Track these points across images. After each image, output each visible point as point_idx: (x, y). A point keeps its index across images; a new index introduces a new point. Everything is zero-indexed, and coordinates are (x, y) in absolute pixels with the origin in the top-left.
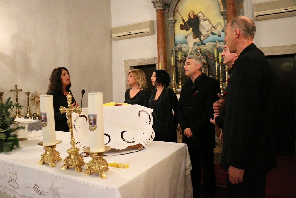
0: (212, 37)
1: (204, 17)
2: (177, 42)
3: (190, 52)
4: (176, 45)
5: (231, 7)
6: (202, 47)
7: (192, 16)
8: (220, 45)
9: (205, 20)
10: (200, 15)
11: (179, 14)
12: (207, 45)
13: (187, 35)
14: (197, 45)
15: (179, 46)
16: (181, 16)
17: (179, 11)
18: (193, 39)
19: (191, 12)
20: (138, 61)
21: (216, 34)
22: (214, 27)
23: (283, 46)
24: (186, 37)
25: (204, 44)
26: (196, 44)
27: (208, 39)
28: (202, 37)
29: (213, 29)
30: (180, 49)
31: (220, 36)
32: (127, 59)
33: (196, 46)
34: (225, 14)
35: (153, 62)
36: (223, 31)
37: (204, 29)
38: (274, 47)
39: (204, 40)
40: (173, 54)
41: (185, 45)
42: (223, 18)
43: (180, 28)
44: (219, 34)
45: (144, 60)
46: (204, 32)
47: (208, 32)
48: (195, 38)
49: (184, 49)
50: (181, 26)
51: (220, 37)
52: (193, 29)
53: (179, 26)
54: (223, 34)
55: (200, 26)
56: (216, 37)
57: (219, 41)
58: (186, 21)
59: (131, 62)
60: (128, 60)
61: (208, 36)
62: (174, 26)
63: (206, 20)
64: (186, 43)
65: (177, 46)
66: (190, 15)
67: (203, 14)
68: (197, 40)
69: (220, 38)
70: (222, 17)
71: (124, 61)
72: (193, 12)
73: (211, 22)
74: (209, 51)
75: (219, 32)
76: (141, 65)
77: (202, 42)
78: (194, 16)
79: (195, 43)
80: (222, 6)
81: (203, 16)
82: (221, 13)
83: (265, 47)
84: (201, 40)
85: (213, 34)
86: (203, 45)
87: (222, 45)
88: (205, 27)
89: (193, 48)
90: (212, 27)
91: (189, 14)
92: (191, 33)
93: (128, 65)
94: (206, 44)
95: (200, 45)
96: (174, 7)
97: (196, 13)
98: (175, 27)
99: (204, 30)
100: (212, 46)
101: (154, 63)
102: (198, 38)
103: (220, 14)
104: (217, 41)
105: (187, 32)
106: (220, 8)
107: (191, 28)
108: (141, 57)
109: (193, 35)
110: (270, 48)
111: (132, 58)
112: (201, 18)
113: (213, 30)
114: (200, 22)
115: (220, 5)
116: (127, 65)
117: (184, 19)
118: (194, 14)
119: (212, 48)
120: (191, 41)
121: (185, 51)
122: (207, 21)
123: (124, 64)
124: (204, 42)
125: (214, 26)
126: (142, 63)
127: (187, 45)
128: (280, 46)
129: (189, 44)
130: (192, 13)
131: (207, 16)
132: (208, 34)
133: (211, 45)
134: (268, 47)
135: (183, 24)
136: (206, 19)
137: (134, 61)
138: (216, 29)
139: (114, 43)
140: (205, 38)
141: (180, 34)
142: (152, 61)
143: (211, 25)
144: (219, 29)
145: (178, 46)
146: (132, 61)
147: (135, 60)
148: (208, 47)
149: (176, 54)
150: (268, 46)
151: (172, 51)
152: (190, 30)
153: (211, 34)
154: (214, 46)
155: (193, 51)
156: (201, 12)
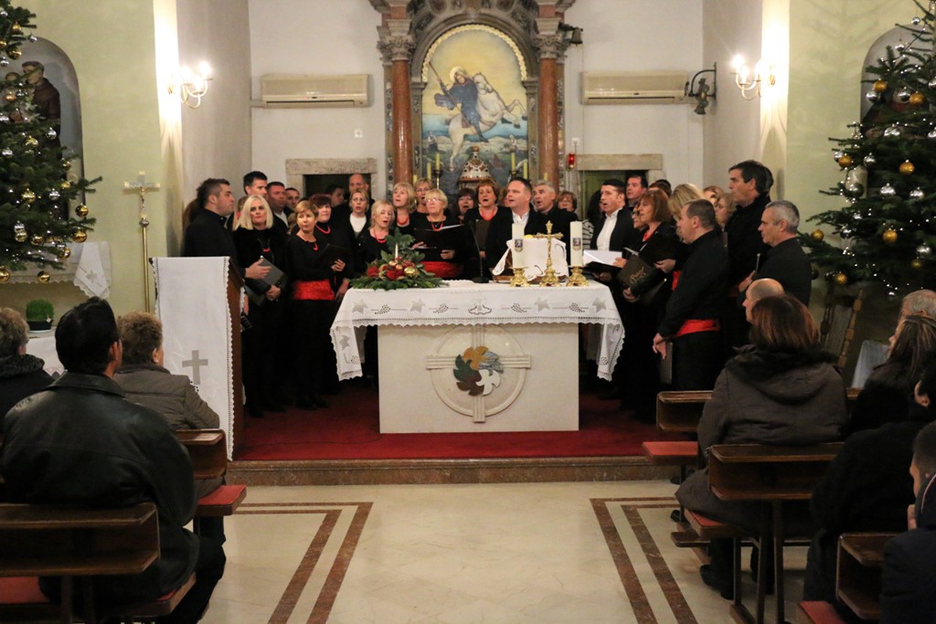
0: (501, 127)
1: (488, 86)
2: (428, 129)
3: (455, 154)
4: (424, 136)
5: (551, 78)
6: (481, 145)
7: (462, 80)
8: (518, 146)
9: (488, 91)
10: (479, 79)
11: (434, 69)
12: (493, 143)
13: (448, 117)
14: (471, 141)
15: (431, 138)
16: (437, 74)
17: (433, 64)
18: (463, 127)
19: (460, 70)
20: (324, 165)
21: (510, 123)
22: (507, 108)
23: (628, 155)
24: (448, 122)
25: (486, 141)
26: (470, 138)
27: (494, 131)
28: (482, 126)
29: (505, 111)
30: (434, 147)
31: (517, 126)
32: (293, 156)
33: (468, 142)
34: (531, 87)
35: (365, 169)
36: (524, 118)
37: (486, 109)
38: (614, 155)
39: (486, 131)
40: (418, 155)
41: (445, 138)
42: (527, 94)
43: (434, 101)
44: (517, 123)
45: (342, 163)
46: (486, 117)
47: (494, 116)
48: (467, 126)
49: (441, 147)
50: (437, 97)
51: (517, 130)
52: (462, 107)
53: (433, 97)
54: (524, 124)
55: (479, 104)
56: (510, 128)
57: (517, 137)
58: (448, 88)
59: (307, 166)
60: (299, 160)
61: (493, 125)
62: (422, 96)
63: (490, 92)
64: (447, 134)
65: (427, 138)
66: (458, 77)
67: (485, 79)
68: (470, 131)
69: (517, 132)
70: (524, 91)
71: (287, 162)
72: (465, 72)
73: (501, 96)
74: (495, 155)
75: (517, 118)
76: (333, 172)
77: (481, 136)
78: (466, 80)
79: (466, 137)
80: (523, 68)
81: (485, 82)
82: (523, 83)
83: (597, 155)
84: (480, 133)
85: (504, 121)
86: (483, 143)
87: (522, 145)
88: (489, 106)
89: (462, 146)
90: (503, 107)
91: (456, 74)
92: (458, 115)
93: (297, 172)
94: (490, 140)
95: (477, 141)
96: (423, 55)
97: (471, 74)
98: (424, 98)
99: (486, 112)
100: (502, 146)
101: (367, 172)
102: (473, 128)
103: (519, 84)
104: (511, 136)
105: (451, 112)
106: (520, 71)
107: (459, 105)
108: (335, 157)
109: (463, 120)
110: (607, 156)
111: (311, 156)
112: (481, 85)
113: (503, 114)
114: (479, 95)
115: (519, 66)
116: (294, 173)
117: (445, 83)
118: (467, 76)
119: (501, 149)
120: (458, 132)
121: (445, 150)
122: (493, 94)
123: (287, 169)
124: (485, 135)
125: (507, 105)
126: (337, 169)
127: (448, 140)
128: (624, 155)
129: (453, 137)
130: (461, 73)
131: (493, 84)
132: (494, 119)
133: (500, 142)
134: (603, 156)
135: (442, 93)
136: (490, 89)
137: (314, 162)
138: (510, 112)
139: (258, 114)
140: (488, 127)
141: (434, 114)
142: (364, 166)
143: (500, 103)
144: (518, 113)
145: (429, 140)
146: (308, 162)
147: (316, 162)
148: (494, 146)
149: (425, 156)
150: (603, 153)
151: (417, 148)
152: (456, 109)
153: (500, 122)
154: (506, 146)
155: (461, 151)
156: (480, 74)
